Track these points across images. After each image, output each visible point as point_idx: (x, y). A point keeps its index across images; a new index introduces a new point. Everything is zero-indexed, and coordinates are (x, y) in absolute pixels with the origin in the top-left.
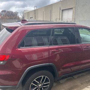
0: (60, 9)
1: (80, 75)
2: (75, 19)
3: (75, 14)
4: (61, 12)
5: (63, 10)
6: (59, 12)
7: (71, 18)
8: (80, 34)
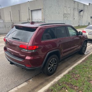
0: (29, 9)
1: (68, 59)
2: (44, 19)
3: (44, 14)
4: (30, 12)
5: (32, 11)
6: (28, 12)
7: (41, 18)
8: (69, 31)
